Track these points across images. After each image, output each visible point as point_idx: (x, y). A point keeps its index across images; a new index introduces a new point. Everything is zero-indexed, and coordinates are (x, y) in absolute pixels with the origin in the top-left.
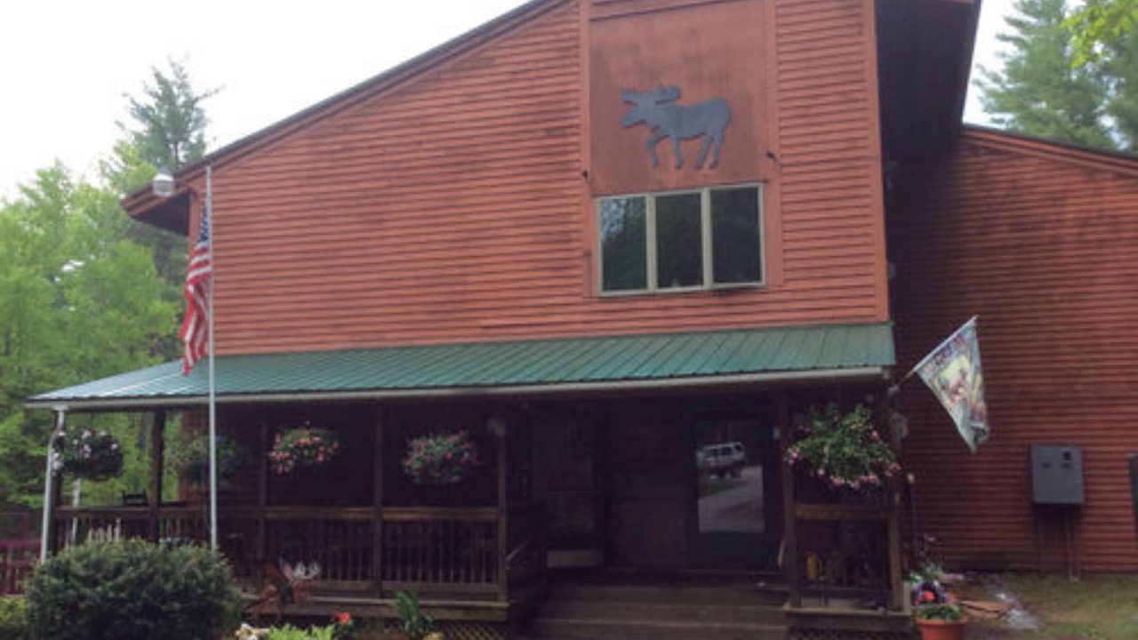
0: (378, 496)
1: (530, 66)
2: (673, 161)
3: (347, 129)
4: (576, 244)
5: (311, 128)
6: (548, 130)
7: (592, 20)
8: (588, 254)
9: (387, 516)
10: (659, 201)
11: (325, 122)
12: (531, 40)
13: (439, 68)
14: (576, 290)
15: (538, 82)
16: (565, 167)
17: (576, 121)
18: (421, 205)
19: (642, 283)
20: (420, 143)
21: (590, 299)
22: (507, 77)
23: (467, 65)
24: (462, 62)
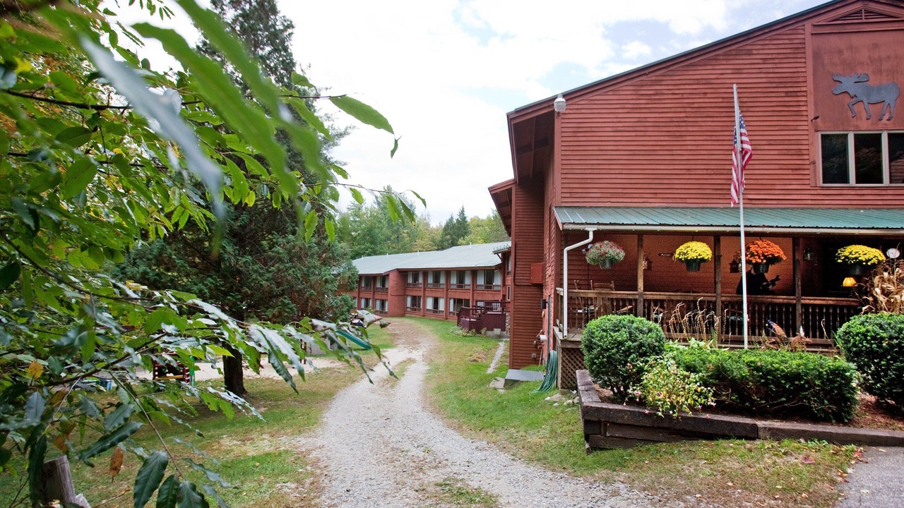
0: (799, 290)
1: (774, 56)
2: (864, 116)
3: (657, 83)
4: (806, 157)
5: (650, 75)
6: (786, 92)
7: (812, 34)
8: (814, 163)
9: (803, 301)
10: (856, 136)
11: (644, 78)
12: (775, 42)
13: (717, 53)
14: (807, 182)
15: (779, 66)
16: (798, 114)
17: (804, 89)
18: (709, 129)
19: (846, 180)
20: (706, 93)
21: (816, 187)
22: (761, 61)
23: (734, 53)
24: (718, 55)
